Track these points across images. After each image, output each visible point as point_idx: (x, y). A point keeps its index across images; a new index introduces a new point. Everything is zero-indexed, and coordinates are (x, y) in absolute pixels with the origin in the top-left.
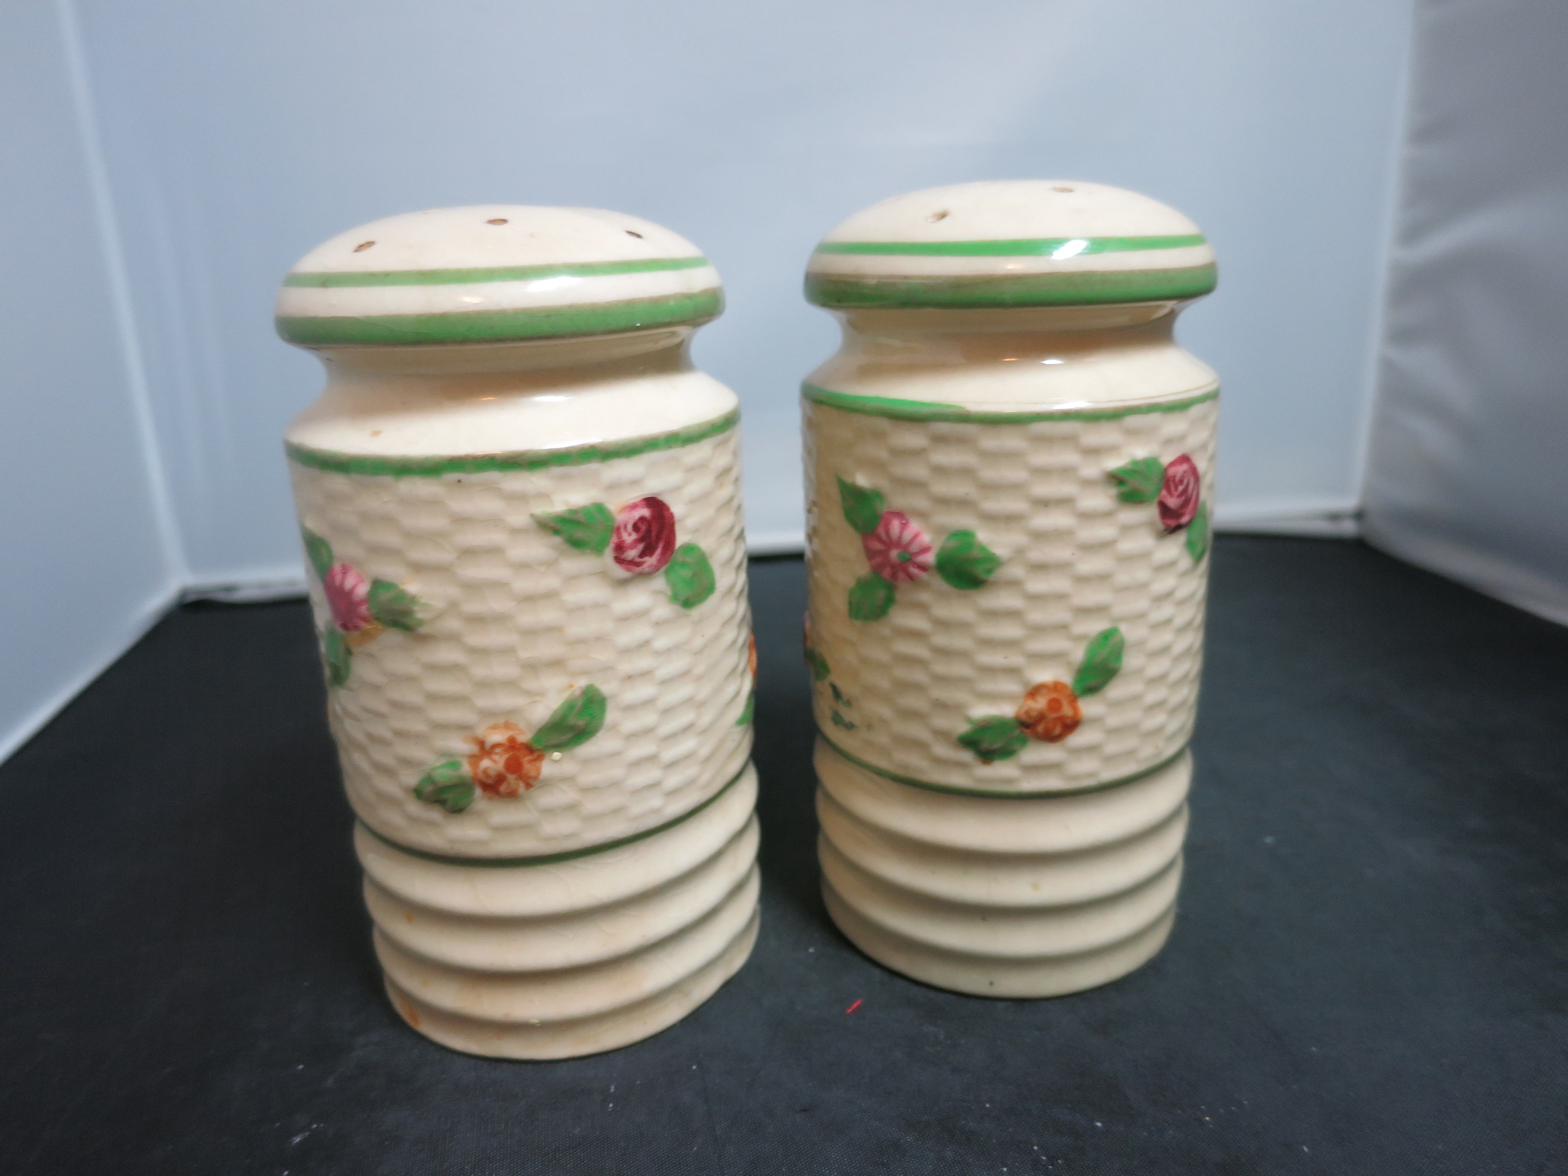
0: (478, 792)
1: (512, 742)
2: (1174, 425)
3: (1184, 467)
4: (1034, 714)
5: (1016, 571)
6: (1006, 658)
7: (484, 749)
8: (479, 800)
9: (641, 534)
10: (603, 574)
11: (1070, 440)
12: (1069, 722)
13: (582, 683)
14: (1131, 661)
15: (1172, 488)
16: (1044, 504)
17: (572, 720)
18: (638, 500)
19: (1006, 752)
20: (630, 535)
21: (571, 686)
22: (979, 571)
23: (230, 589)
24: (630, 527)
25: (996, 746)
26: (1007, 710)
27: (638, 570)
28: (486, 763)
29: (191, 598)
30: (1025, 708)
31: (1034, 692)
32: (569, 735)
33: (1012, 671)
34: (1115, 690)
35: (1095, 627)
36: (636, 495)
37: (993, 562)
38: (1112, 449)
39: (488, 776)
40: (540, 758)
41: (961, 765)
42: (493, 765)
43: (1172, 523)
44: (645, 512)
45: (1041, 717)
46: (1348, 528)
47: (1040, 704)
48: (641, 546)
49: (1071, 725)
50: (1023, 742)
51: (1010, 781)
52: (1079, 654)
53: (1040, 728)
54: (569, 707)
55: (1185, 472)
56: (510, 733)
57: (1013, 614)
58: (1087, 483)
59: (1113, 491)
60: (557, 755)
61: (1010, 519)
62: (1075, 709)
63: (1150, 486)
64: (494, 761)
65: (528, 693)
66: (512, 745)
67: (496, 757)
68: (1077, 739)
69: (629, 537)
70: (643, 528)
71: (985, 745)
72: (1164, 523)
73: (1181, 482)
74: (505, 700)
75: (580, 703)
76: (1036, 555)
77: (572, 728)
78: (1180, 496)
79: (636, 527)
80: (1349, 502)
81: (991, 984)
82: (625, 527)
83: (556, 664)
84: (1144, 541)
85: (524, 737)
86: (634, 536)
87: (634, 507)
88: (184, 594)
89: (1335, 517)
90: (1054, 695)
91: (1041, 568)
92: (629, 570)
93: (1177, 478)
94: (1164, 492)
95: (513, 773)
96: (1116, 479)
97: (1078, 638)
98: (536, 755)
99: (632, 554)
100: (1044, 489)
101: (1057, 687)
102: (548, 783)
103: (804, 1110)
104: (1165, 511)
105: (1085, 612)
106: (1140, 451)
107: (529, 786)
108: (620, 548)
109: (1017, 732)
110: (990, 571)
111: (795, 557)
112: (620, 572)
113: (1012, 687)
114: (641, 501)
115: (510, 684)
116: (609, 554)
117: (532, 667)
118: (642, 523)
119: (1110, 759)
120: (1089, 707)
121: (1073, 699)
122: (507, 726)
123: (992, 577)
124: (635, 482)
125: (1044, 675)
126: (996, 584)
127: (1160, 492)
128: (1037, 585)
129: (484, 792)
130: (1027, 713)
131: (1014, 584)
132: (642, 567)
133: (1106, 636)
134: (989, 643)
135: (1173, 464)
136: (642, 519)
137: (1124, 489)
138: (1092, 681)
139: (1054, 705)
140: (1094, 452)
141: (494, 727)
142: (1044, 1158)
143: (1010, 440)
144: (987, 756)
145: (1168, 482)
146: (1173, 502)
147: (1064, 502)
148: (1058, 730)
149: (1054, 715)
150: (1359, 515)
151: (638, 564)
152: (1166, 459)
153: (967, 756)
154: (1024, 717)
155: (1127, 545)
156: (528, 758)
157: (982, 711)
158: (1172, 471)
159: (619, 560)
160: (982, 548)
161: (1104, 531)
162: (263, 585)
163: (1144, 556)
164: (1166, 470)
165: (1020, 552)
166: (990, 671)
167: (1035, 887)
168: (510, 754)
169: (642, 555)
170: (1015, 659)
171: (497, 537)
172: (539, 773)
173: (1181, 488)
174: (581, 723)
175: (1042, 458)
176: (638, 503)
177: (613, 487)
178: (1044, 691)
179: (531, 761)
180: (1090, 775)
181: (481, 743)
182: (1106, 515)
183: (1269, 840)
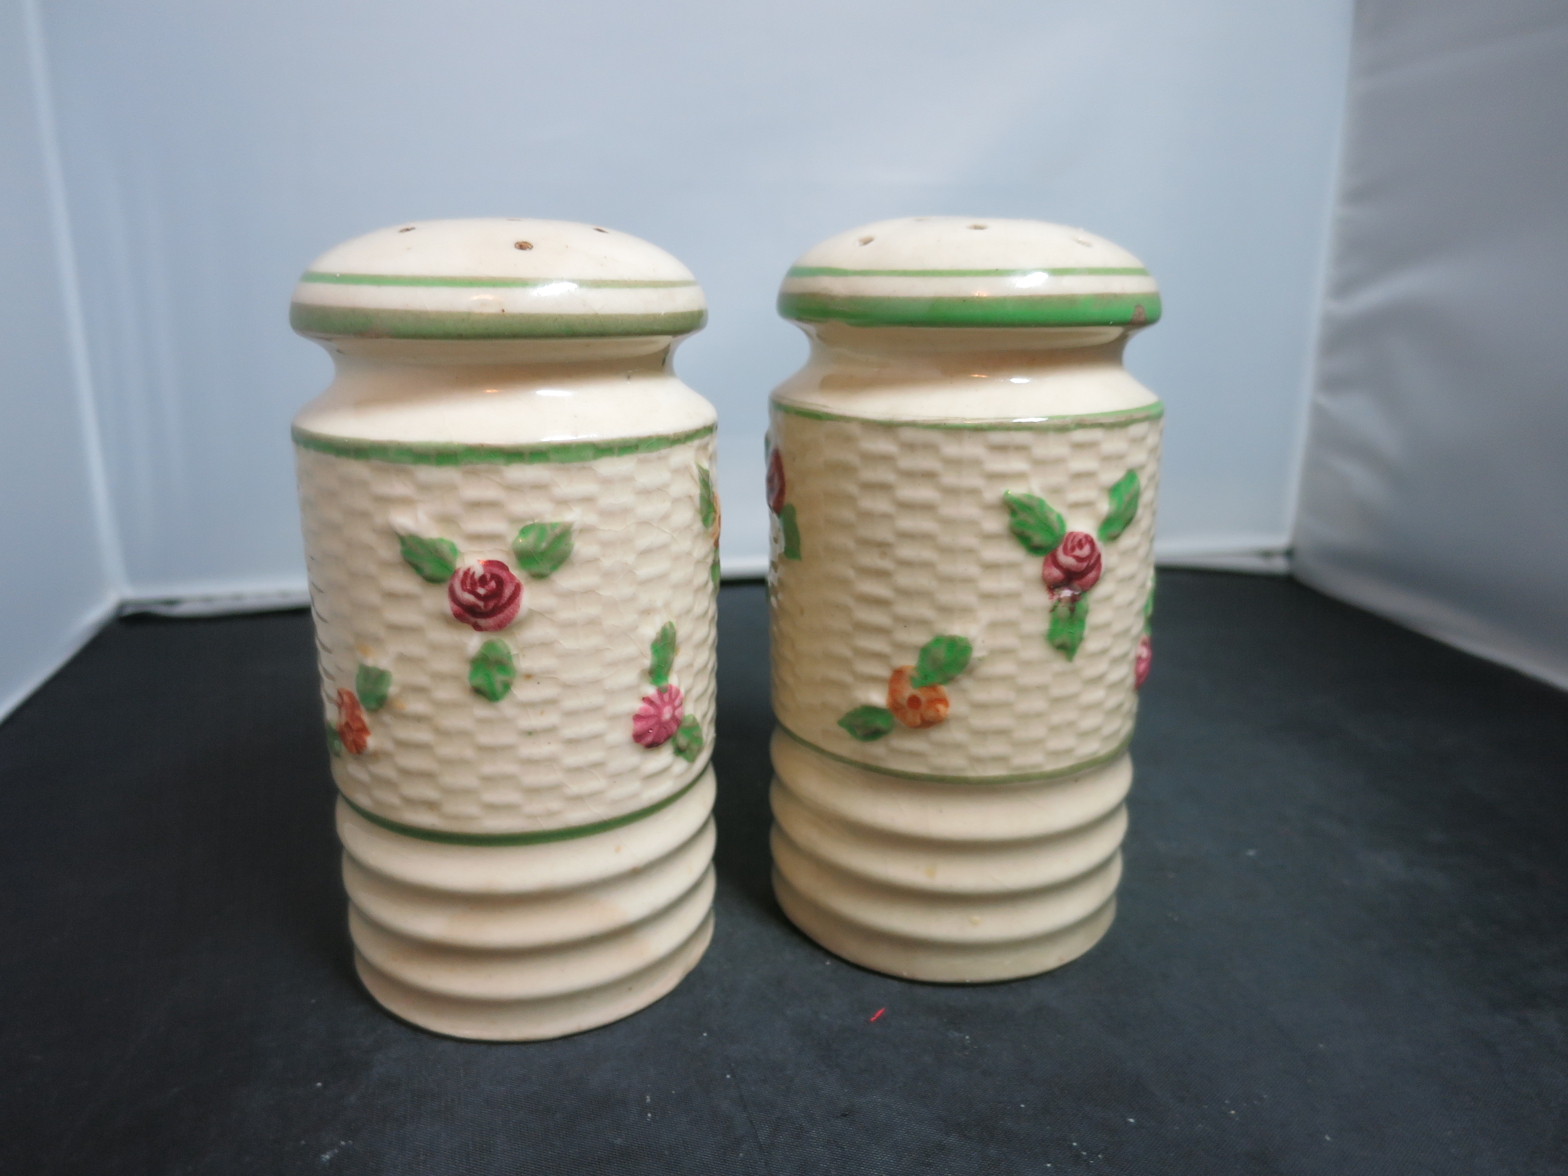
23: (171, 602)
29: (129, 611)
46: (1279, 565)
80: (1280, 540)
88: (122, 606)
89: (1267, 554)
103: (845, 1115)
142: (1085, 1153)
150: (1289, 553)
162: (208, 600)
183: (1251, 853)
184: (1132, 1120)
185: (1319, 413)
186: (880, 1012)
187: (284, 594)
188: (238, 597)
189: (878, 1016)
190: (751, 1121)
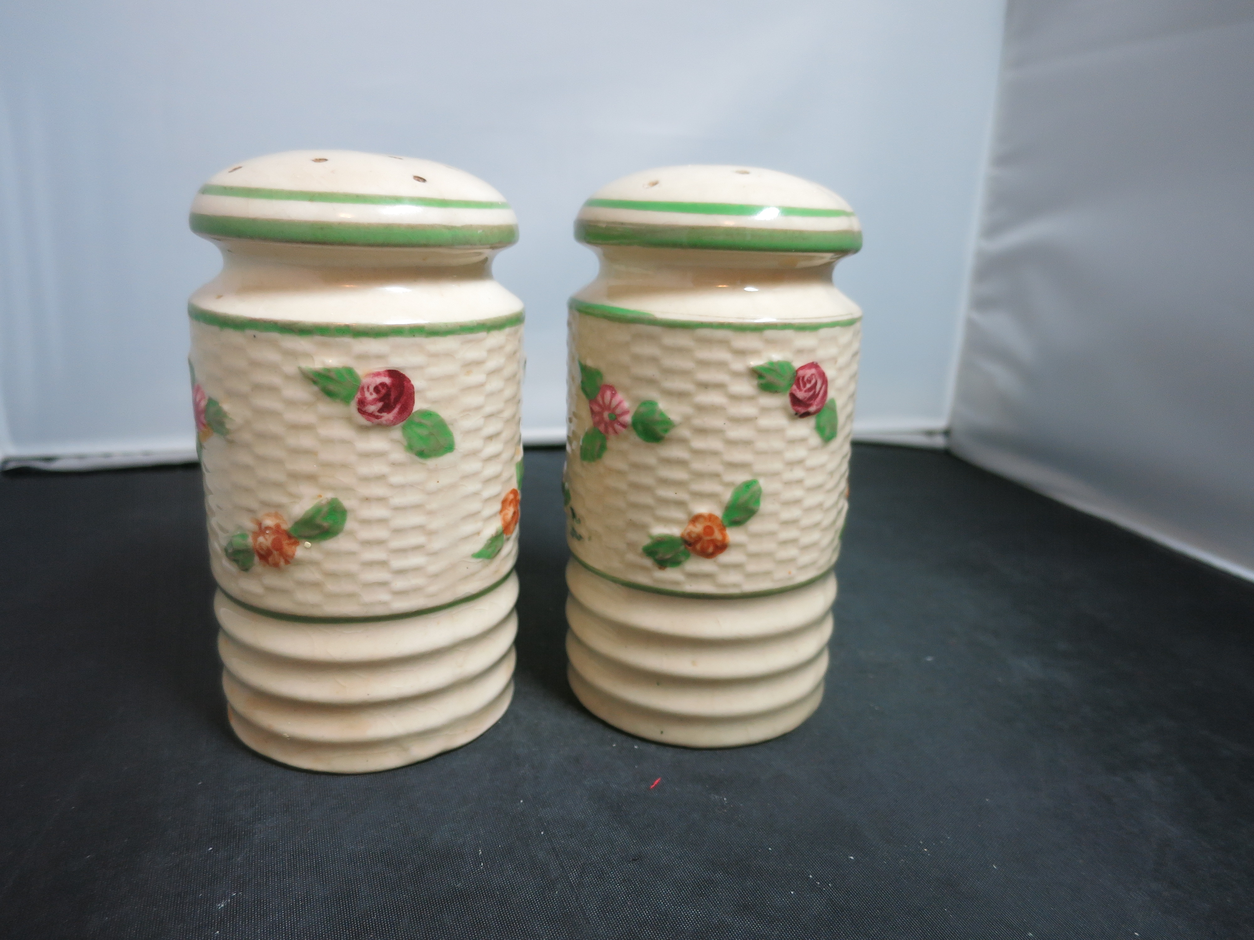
0: (256, 559)
1: (278, 526)
2: (806, 341)
3: (813, 371)
4: (693, 535)
5: (684, 432)
6: (676, 493)
7: (262, 530)
8: (257, 565)
9: (381, 395)
10: (349, 420)
11: (724, 343)
12: (719, 544)
13: (329, 495)
14: (766, 506)
15: (801, 385)
16: (705, 386)
17: (319, 521)
18: (381, 371)
19: (675, 562)
20: (371, 394)
21: (320, 496)
22: (659, 429)
23: (49, 459)
24: (372, 389)
25: (668, 556)
26: (676, 531)
27: (376, 421)
28: (261, 539)
30: (688, 531)
31: (695, 519)
32: (317, 532)
33: (680, 504)
34: (755, 525)
35: (741, 478)
36: (381, 366)
37: (668, 424)
38: (754, 352)
39: (262, 549)
40: (296, 543)
41: (644, 568)
42: (265, 541)
43: (802, 410)
44: (387, 380)
45: (699, 539)
46: (939, 442)
47: (698, 528)
48: (380, 404)
49: (721, 547)
50: (687, 556)
51: (677, 583)
52: (727, 495)
53: (698, 547)
54: (317, 511)
55: (812, 375)
56: (278, 521)
57: (682, 463)
58: (736, 375)
59: (755, 382)
60: (308, 544)
61: (681, 395)
62: (724, 536)
63: (784, 382)
64: (266, 540)
65: (291, 495)
66: (277, 529)
67: (267, 536)
68: (725, 558)
69: (370, 396)
70: (383, 391)
71: (660, 556)
72: (795, 410)
73: (809, 381)
74: (276, 497)
75: (325, 509)
76: (698, 422)
77: (319, 527)
78: (809, 390)
79: (376, 389)
80: (940, 423)
81: (662, 732)
82: (368, 388)
83: (311, 478)
84: (779, 420)
85: (286, 526)
86: (375, 396)
87: (378, 374)
88: (7, 461)
89: (930, 433)
90: (709, 524)
91: (702, 431)
92: (369, 420)
93: (805, 379)
94: (795, 387)
95: (277, 550)
96: (756, 373)
97: (728, 485)
98: (293, 540)
99: (372, 408)
100: (704, 376)
101: (711, 517)
102: (300, 563)
103: (635, 860)
104: (795, 400)
105: (733, 466)
106: (776, 356)
107: (287, 562)
108: (362, 403)
109: (682, 548)
110: (666, 430)
112: (362, 420)
113: (679, 514)
114: (384, 371)
115: (278, 485)
116: (353, 407)
117: (295, 477)
118: (383, 388)
119: (750, 576)
120: (733, 535)
121: (723, 528)
122: (277, 515)
123: (667, 435)
124: (380, 357)
125: (703, 508)
126: (671, 441)
127: (792, 386)
128: (699, 443)
129: (260, 560)
130: (689, 534)
131: (683, 441)
132: (380, 420)
133: (748, 485)
134: (665, 482)
135: (802, 368)
136: (383, 385)
137: (763, 381)
138: (737, 516)
139: (708, 530)
140: (741, 353)
141: (268, 515)
142: (818, 883)
143: (682, 340)
144: (662, 564)
145: (798, 380)
146: (801, 395)
147: (719, 386)
148: (711, 550)
149: (709, 538)
150: (947, 433)
151: (377, 417)
152: (797, 364)
153: (648, 562)
154: (687, 538)
155: (765, 422)
156: (287, 541)
157: (659, 530)
158: (801, 373)
159: (361, 411)
160: (661, 414)
161: (747, 410)
162: (81, 457)
163: (779, 431)
164: (797, 371)
165: (687, 419)
166: (665, 502)
167: (694, 663)
168: (276, 536)
169: (381, 411)
170: (683, 495)
171: (276, 380)
172: (294, 554)
173: (808, 386)
174: (325, 524)
175: (704, 354)
176: (381, 373)
177: (363, 357)
178: (701, 520)
179: (289, 544)
180: (735, 585)
181: (260, 524)
182: (750, 398)
183: (929, 659)
184: (852, 858)
185: (971, 326)
186: (657, 781)
187: (146, 454)
188: (107, 455)
189: (656, 784)
190: (563, 867)
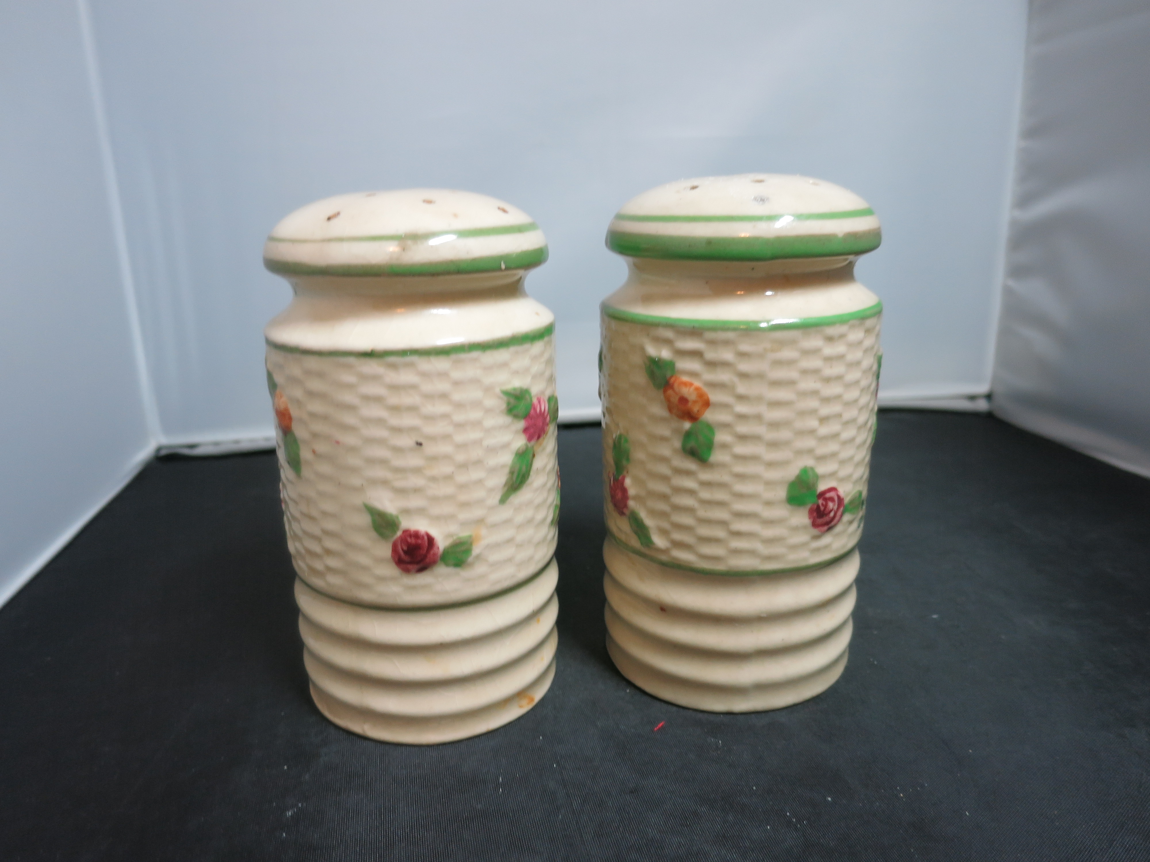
23: (192, 446)
29: (164, 452)
46: (982, 405)
80: (983, 388)
88: (159, 449)
89: (972, 398)
111: (596, 425)
142: (794, 820)
150: (989, 397)
162: (216, 444)
183: (935, 616)
184: (830, 799)
185: (1008, 293)
186: (661, 724)
189: (660, 726)
190: (568, 796)
